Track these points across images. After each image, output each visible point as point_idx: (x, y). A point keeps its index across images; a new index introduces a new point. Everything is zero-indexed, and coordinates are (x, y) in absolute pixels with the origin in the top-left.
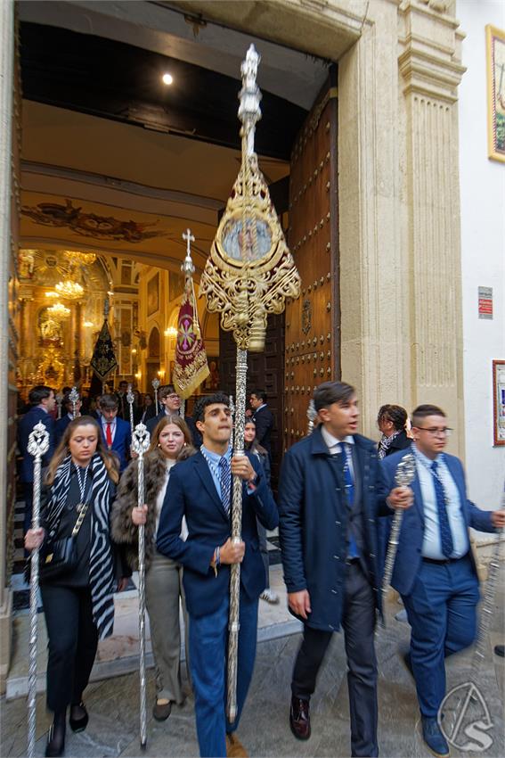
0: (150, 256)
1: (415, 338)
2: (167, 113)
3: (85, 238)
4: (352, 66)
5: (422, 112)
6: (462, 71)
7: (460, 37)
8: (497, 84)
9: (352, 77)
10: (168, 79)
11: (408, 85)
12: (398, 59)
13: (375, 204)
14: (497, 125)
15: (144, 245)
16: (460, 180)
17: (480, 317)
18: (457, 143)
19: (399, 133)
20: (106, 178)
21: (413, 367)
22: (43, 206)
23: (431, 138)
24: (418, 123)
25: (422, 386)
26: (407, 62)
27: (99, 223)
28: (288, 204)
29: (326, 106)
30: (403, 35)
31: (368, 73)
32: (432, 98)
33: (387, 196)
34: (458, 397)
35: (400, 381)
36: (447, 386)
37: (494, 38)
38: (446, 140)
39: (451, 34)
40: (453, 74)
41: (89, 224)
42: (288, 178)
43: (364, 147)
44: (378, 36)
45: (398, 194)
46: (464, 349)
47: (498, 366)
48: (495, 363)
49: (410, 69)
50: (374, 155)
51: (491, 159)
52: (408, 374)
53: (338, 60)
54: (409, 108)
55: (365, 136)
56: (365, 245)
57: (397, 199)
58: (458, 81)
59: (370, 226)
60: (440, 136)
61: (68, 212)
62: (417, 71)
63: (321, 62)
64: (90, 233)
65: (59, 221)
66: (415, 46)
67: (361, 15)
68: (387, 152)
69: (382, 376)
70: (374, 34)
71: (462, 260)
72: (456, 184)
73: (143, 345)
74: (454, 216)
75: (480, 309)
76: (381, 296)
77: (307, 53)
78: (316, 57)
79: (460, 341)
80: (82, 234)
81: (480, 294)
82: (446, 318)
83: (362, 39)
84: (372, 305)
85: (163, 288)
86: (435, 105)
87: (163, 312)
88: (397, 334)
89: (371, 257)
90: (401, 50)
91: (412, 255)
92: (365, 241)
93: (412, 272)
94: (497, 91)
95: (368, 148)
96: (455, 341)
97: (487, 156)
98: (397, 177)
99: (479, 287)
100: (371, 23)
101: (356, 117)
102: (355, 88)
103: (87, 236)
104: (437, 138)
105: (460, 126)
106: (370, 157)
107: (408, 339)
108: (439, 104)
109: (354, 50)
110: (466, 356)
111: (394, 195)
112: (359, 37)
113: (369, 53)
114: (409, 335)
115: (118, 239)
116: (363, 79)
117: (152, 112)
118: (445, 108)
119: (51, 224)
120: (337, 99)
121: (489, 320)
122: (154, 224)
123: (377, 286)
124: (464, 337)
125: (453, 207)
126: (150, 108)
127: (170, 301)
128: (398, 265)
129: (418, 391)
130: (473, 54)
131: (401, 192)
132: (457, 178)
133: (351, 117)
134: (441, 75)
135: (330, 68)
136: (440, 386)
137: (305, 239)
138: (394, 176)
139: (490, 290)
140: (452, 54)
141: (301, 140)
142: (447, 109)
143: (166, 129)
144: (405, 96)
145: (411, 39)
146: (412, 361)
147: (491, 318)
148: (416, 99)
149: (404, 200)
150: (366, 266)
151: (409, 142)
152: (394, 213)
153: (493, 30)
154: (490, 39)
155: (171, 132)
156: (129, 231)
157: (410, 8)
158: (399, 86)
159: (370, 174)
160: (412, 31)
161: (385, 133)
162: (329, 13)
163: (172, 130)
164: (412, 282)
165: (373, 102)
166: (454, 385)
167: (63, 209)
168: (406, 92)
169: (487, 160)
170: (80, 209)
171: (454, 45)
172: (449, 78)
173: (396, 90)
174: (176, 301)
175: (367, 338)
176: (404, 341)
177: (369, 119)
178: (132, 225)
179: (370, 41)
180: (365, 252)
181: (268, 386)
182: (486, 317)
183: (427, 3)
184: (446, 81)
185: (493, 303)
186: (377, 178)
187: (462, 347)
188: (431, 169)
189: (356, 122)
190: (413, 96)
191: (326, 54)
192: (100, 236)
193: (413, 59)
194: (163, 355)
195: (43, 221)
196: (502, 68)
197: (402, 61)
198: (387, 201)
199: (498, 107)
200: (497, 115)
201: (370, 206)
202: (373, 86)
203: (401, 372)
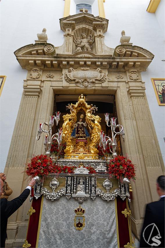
1: (143, 154)
4: (117, 95)
5: (135, 100)
6: (145, 89)
7: (143, 83)
11: (131, 95)
13: (125, 122)
14: (160, 98)
16: (151, 112)
18: (148, 104)
19: (130, 106)
21: (144, 162)
24: (135, 103)
30: (128, 86)
31: (120, 96)
33: (128, 120)
34: (163, 171)
35: (140, 166)
36: (157, 168)
37: (154, 80)
38: (144, 104)
39: (140, 83)
46: (163, 156)
49: (131, 93)
50: (123, 111)
51: (159, 105)
52: (143, 164)
53: (114, 95)
54: (132, 100)
57: (131, 120)
58: (144, 92)
66: (131, 88)
67: (116, 86)
68: (127, 110)
70: (120, 89)
76: (130, 144)
77: (107, 95)
79: (159, 154)
84: (128, 146)
88: (136, 153)
90: (128, 89)
91: (138, 132)
93: (139, 136)
94: (158, 90)
96: (157, 154)
100: (119, 87)
104: (141, 104)
108: (140, 97)
109: (116, 92)
112: (117, 90)
113: (119, 92)
114: (141, 153)
123: (128, 141)
124: (162, 152)
128: (134, 135)
129: (147, 169)
130: (148, 85)
131: (133, 118)
132: (149, 112)
134: (139, 92)
136: (155, 168)
138: (129, 115)
140: (141, 87)
142: (143, 98)
144: (130, 98)
145: (130, 87)
146: (144, 160)
149: (134, 120)
152: (131, 123)
153: (153, 79)
154: (153, 80)
157: (128, 82)
158: (128, 97)
159: (123, 115)
160: (130, 85)
161: (126, 107)
162: (109, 88)
164: (139, 139)
165: (121, 101)
166: (160, 167)
171: (142, 85)
172: (141, 92)
176: (140, 155)
177: (121, 105)
179: (119, 90)
183: (132, 80)
186: (124, 116)
188: (140, 112)
190: (132, 97)
191: (111, 94)
193: (131, 91)
196: (158, 85)
197: (128, 92)
198: (128, 121)
199: (159, 94)
200: (159, 95)
201: (124, 122)
202: (121, 98)
203: (139, 164)
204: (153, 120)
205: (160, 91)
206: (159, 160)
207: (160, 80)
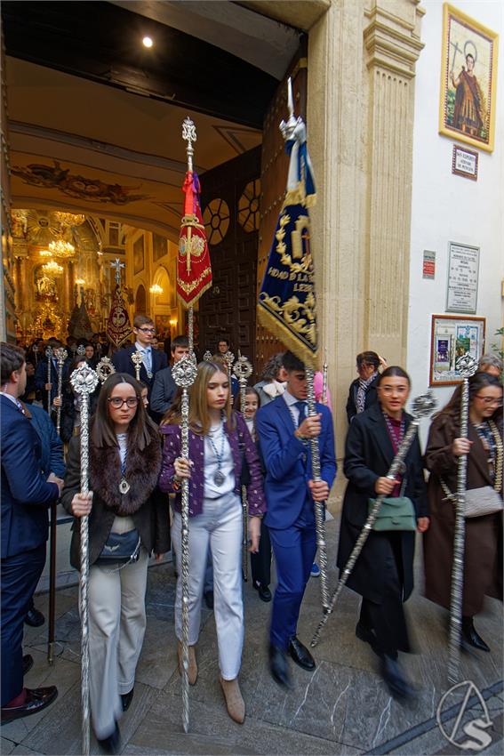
0: (136, 219)
1: (368, 295)
2: (148, 77)
3: (75, 199)
4: (321, 37)
5: (384, 85)
6: (420, 47)
7: (420, 14)
8: (451, 62)
9: (321, 48)
10: (148, 42)
11: (372, 58)
12: (364, 32)
13: (339, 171)
14: (448, 102)
15: (130, 207)
16: (414, 152)
17: (424, 277)
18: (412, 118)
19: (362, 105)
20: (91, 140)
21: (366, 320)
22: (33, 167)
23: (390, 111)
24: (379, 96)
25: (373, 335)
26: (371, 36)
27: (86, 185)
28: (260, 170)
29: (296, 76)
30: (369, 8)
31: (336, 44)
32: (393, 72)
33: (349, 165)
34: (403, 346)
35: (355, 331)
36: (394, 336)
37: (451, 17)
38: (403, 114)
39: (412, 10)
40: (412, 50)
41: (77, 186)
42: (260, 146)
43: (330, 117)
44: (346, 7)
45: (359, 163)
46: (410, 304)
47: (436, 320)
48: (434, 317)
49: (375, 43)
50: (339, 125)
51: (441, 134)
52: (362, 325)
53: (308, 31)
54: (372, 81)
55: (331, 107)
56: (329, 210)
57: (358, 168)
58: (415, 57)
59: (334, 191)
60: (398, 110)
61: (57, 173)
62: (380, 44)
63: (293, 31)
64: (78, 195)
65: (48, 182)
66: (380, 20)
68: (351, 122)
69: (340, 326)
70: (342, 5)
71: (412, 225)
72: (410, 156)
73: (131, 302)
74: (407, 186)
75: (424, 270)
76: (341, 256)
77: (280, 21)
78: (288, 25)
79: (406, 298)
80: (71, 196)
81: (425, 257)
82: (396, 278)
83: (331, 9)
84: (333, 265)
85: (147, 249)
86: (395, 79)
87: (148, 271)
88: (353, 291)
89: (334, 221)
90: (367, 23)
91: (368, 220)
92: (329, 206)
93: (368, 236)
94: (450, 69)
95: (334, 118)
96: (402, 297)
97: (438, 131)
98: (358, 148)
99: (425, 251)
101: (324, 88)
102: (324, 58)
103: (75, 197)
104: (395, 111)
105: (416, 102)
106: (335, 127)
107: (363, 294)
108: (398, 78)
109: (323, 21)
110: (410, 311)
111: (356, 164)
112: (328, 7)
113: (337, 25)
114: (363, 291)
115: (105, 201)
116: (331, 51)
117: (133, 75)
118: (403, 83)
119: (41, 184)
120: (306, 69)
121: (431, 280)
122: (138, 188)
123: (338, 248)
124: (410, 295)
125: (407, 178)
126: (131, 71)
127: (154, 261)
128: (357, 229)
129: (370, 340)
130: (431, 31)
131: (361, 161)
132: (410, 150)
133: (319, 87)
134: (402, 50)
135: (301, 38)
136: (388, 336)
137: (275, 203)
138: (356, 145)
139: (434, 253)
140: (411, 30)
141: (273, 109)
142: (406, 84)
143: (148, 93)
144: (369, 69)
145: (376, 12)
146: (365, 315)
147: (433, 278)
148: (378, 73)
149: (363, 169)
150: (329, 228)
151: (371, 115)
152: (355, 181)
153: (450, 7)
154: (447, 16)
155: (151, 97)
156: (114, 194)
158: (363, 60)
159: (335, 142)
160: (378, 5)
161: (349, 105)
163: (153, 94)
164: (368, 245)
165: (339, 73)
166: (399, 335)
167: (52, 170)
168: (370, 66)
169: (437, 135)
170: (68, 170)
171: (414, 21)
172: (408, 53)
173: (361, 61)
174: (159, 261)
175: (327, 294)
176: (359, 297)
177: (336, 91)
178: (117, 188)
180: (328, 216)
181: (242, 337)
182: (429, 278)
184: (406, 57)
185: (436, 265)
186: (340, 146)
187: (408, 303)
188: (389, 142)
189: (324, 92)
190: (376, 69)
191: (297, 23)
192: (88, 198)
193: (377, 33)
194: (149, 310)
195: (32, 181)
196: (456, 48)
197: (366, 34)
198: (349, 169)
199: (450, 84)
200: (449, 93)
201: (335, 174)
202: (341, 57)
203: (355, 324)
204: (414, 185)
205: (457, 72)
206: (401, 316)
207: (466, 26)
